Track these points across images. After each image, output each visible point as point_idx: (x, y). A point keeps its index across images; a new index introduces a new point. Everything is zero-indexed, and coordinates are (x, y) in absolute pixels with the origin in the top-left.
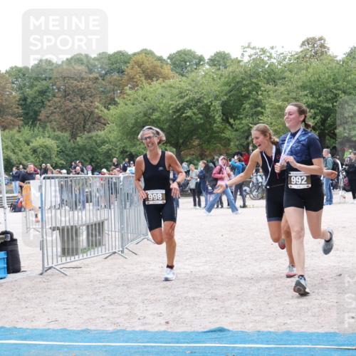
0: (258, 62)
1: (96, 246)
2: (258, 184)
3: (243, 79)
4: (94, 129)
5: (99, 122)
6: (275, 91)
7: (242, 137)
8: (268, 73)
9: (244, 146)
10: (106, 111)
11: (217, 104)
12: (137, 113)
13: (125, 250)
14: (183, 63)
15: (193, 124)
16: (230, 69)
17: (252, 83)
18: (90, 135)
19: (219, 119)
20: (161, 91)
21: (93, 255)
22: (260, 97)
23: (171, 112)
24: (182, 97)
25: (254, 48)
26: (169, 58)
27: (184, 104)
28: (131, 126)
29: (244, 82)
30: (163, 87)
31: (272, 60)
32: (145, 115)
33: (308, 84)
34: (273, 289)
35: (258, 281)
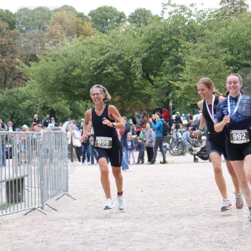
0: (178, 19)
1: (16, 202)
2: (178, 140)
3: (163, 36)
4: (15, 85)
5: (21, 78)
6: (195, 48)
7: (162, 94)
8: (188, 30)
9: (164, 103)
10: (27, 67)
11: (137, 60)
12: (58, 70)
13: (45, 207)
14: (104, 20)
15: (113, 81)
16: (151, 26)
17: (172, 40)
18: (11, 90)
19: (139, 76)
20: (82, 47)
21: (12, 211)
22: (180, 54)
23: (91, 68)
24: (102, 54)
25: (174, 6)
26: (90, 15)
27: (105, 61)
28: (51, 82)
29: (164, 39)
30: (84, 43)
31: (192, 17)
32: (66, 71)
33: (227, 41)
34: (191, 245)
35: (176, 237)
